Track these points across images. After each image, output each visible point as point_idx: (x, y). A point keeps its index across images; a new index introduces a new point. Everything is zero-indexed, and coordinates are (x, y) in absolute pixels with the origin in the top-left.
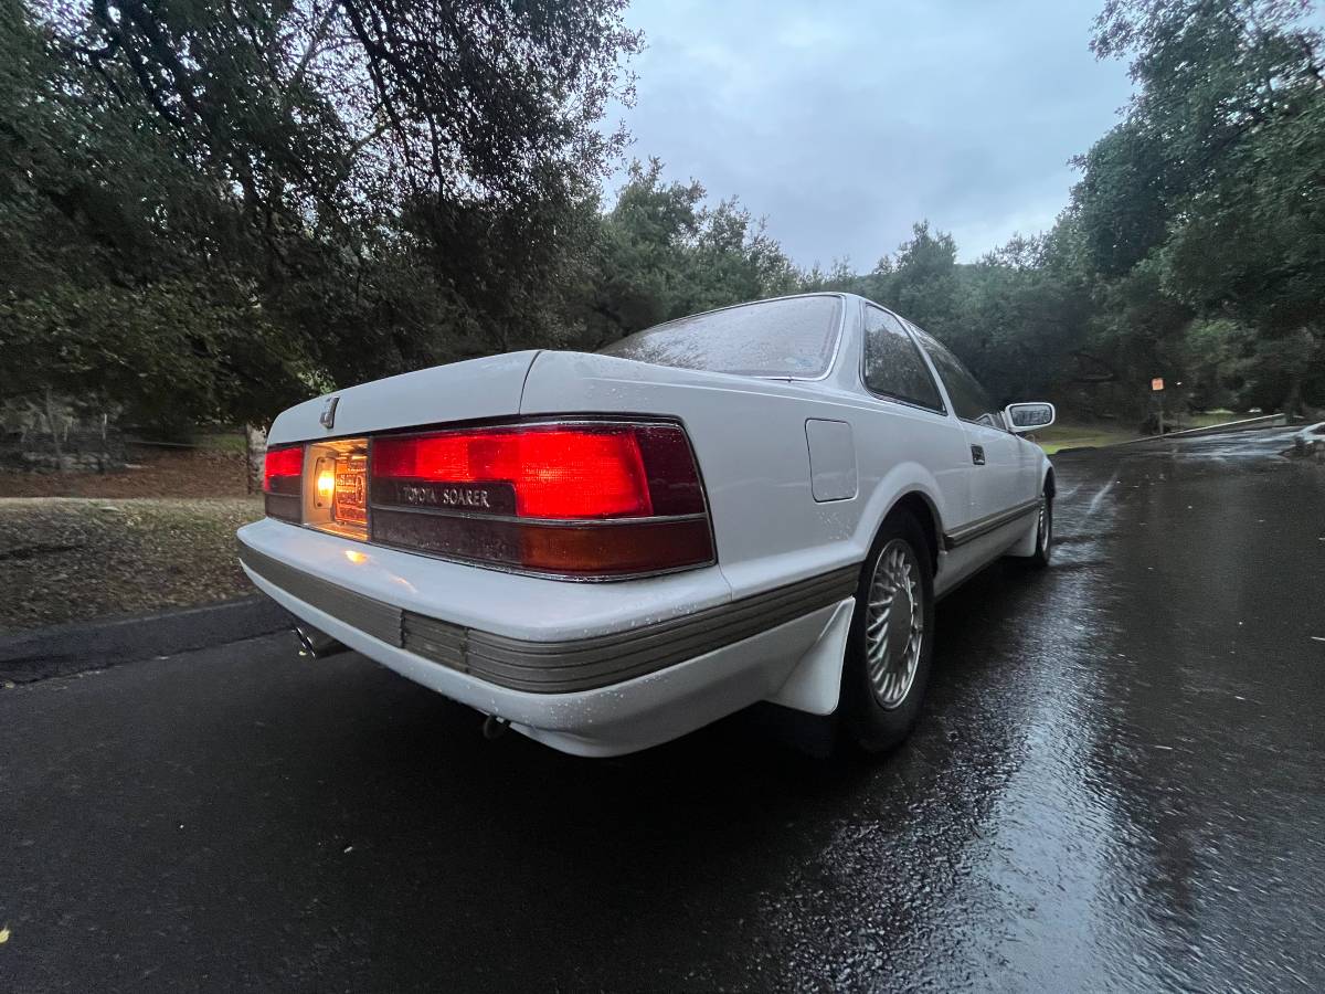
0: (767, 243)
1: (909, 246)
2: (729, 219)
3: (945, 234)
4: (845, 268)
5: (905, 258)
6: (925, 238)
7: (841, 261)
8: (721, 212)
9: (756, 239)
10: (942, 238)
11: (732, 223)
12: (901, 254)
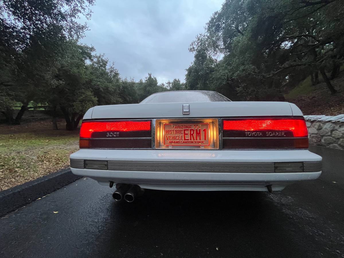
0: (114, 69)
1: (148, 78)
2: (102, 59)
3: (155, 77)
4: (133, 80)
5: (147, 80)
6: (150, 77)
7: (132, 78)
8: (100, 57)
9: (111, 67)
10: (154, 78)
11: (103, 61)
12: (145, 79)
